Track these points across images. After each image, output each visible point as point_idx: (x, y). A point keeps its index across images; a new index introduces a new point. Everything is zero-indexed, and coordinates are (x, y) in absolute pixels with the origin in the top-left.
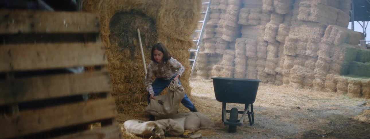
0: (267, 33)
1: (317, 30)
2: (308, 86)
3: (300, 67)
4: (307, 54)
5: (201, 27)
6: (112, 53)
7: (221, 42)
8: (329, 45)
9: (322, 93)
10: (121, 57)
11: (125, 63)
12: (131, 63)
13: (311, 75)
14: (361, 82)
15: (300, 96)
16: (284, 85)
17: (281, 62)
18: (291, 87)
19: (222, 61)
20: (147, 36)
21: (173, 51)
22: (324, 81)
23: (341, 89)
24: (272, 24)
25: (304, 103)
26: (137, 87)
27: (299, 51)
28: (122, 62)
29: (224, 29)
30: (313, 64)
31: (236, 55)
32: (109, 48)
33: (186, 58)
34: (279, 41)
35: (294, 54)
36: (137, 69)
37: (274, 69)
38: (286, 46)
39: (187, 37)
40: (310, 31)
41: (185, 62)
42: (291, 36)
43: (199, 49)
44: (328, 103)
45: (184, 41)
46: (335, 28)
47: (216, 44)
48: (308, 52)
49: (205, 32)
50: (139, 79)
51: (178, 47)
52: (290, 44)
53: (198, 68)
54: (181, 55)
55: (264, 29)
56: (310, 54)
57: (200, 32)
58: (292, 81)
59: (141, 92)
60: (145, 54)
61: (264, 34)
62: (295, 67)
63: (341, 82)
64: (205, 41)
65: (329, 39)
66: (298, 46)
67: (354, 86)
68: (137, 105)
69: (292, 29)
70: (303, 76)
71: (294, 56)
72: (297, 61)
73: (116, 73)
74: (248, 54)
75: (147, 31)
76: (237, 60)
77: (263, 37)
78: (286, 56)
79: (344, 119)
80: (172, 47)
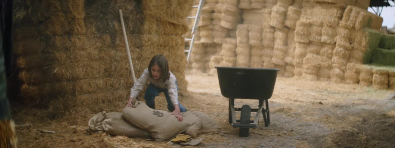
0: (274, 17)
1: (334, 12)
2: (325, 77)
3: (315, 55)
4: (322, 41)
5: (196, 13)
6: (88, 40)
7: (219, 30)
8: (349, 29)
9: (342, 85)
10: (99, 44)
11: (104, 52)
12: (113, 52)
13: (328, 65)
14: (388, 72)
15: (318, 90)
16: (296, 77)
17: (291, 50)
18: (304, 80)
19: (221, 51)
20: (131, 19)
21: (164, 36)
22: (344, 71)
23: (365, 80)
24: (280, 7)
25: (324, 97)
26: (120, 82)
27: (314, 37)
28: (100, 51)
29: (223, 14)
30: (330, 51)
31: (238, 44)
32: (84, 34)
33: (181, 45)
34: (289, 26)
35: (308, 41)
36: (120, 59)
37: (283, 59)
38: (297, 32)
39: (181, 20)
40: (325, 14)
41: (179, 51)
42: (303, 20)
43: (194, 38)
44: (352, 97)
45: (178, 25)
46: (355, 9)
47: (214, 32)
48: (324, 38)
49: (201, 18)
50: (122, 72)
51: (170, 32)
52: (302, 30)
53: (193, 61)
54: (174, 42)
55: (270, 13)
56: (326, 40)
57: (195, 18)
58: (305, 72)
59: (126, 88)
60: (129, 40)
61: (271, 19)
62: (309, 56)
63: (364, 72)
64: (201, 29)
65: (349, 22)
66: (311, 32)
67: (380, 77)
68: (121, 104)
69: (304, 12)
70: (319, 66)
71: (307, 43)
72: (312, 48)
73: (93, 65)
74: (252, 42)
75: (131, 12)
76: (239, 50)
77: (270, 21)
78: (297, 44)
79: (378, 116)
80: (163, 33)
